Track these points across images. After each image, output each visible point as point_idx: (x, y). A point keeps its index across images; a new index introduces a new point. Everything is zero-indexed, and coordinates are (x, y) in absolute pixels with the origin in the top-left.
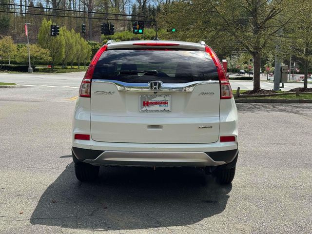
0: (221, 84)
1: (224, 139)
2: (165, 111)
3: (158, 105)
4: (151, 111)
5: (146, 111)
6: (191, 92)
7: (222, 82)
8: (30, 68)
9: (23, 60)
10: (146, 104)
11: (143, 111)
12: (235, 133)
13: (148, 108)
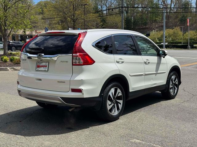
0: (73, 56)
1: (74, 90)
2: (45, 71)
3: (43, 68)
4: (40, 71)
5: (38, 70)
6: (56, 61)
7: (74, 55)
8: (189, 46)
9: (185, 41)
10: (38, 67)
11: (37, 71)
12: (81, 87)
13: (39, 69)
